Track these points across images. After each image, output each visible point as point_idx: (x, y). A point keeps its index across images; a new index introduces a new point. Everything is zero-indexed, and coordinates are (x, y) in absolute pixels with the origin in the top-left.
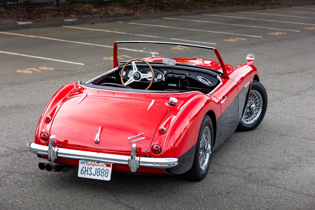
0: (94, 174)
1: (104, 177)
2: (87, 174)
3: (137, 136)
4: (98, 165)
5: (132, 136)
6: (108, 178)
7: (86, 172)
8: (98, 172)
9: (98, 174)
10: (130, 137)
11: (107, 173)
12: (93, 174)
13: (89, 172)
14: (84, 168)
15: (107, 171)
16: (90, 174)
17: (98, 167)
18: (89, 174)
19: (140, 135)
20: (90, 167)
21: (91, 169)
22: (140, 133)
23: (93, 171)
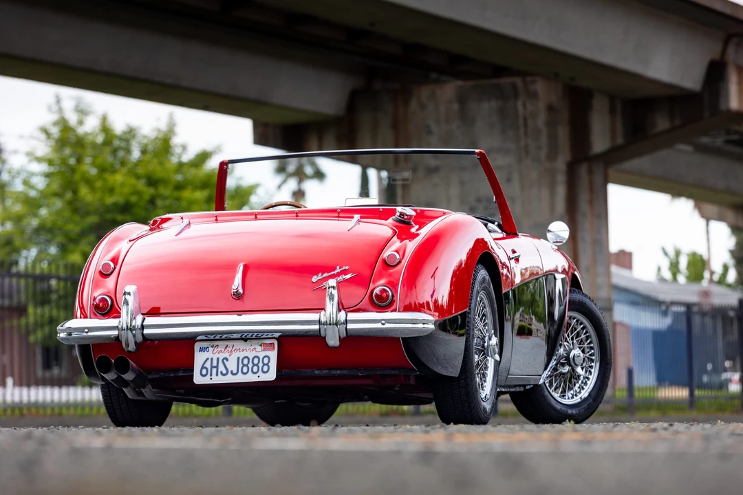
0: (235, 372)
1: (260, 373)
2: (217, 375)
3: (333, 273)
4: (243, 350)
5: (320, 274)
6: (271, 376)
7: (214, 370)
8: (243, 364)
9: (245, 369)
10: (315, 277)
11: (267, 364)
12: (232, 371)
13: (221, 368)
14: (209, 362)
15: (266, 361)
16: (225, 372)
17: (242, 355)
18: (221, 372)
19: (339, 271)
20: (222, 356)
21: (225, 361)
22: (338, 267)
23: (232, 365)
